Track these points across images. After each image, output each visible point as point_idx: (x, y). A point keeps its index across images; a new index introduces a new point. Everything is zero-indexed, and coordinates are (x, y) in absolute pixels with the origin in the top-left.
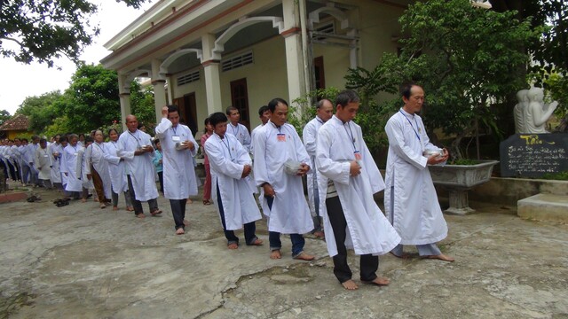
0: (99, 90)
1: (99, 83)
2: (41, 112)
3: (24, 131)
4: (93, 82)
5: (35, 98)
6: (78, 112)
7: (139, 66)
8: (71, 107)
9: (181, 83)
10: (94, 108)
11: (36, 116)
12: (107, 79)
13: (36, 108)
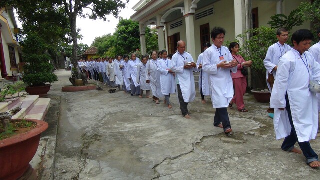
0: (130, 33)
1: (130, 29)
2: (103, 45)
3: (95, 55)
4: (127, 29)
5: (100, 38)
6: (120, 45)
7: (150, 18)
8: (116, 42)
9: (172, 28)
10: (127, 43)
11: (100, 47)
12: (134, 26)
13: (100, 43)
